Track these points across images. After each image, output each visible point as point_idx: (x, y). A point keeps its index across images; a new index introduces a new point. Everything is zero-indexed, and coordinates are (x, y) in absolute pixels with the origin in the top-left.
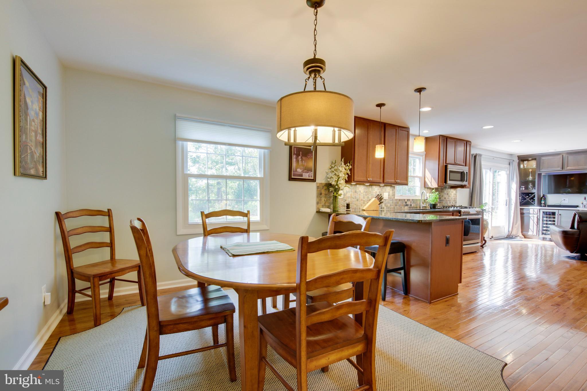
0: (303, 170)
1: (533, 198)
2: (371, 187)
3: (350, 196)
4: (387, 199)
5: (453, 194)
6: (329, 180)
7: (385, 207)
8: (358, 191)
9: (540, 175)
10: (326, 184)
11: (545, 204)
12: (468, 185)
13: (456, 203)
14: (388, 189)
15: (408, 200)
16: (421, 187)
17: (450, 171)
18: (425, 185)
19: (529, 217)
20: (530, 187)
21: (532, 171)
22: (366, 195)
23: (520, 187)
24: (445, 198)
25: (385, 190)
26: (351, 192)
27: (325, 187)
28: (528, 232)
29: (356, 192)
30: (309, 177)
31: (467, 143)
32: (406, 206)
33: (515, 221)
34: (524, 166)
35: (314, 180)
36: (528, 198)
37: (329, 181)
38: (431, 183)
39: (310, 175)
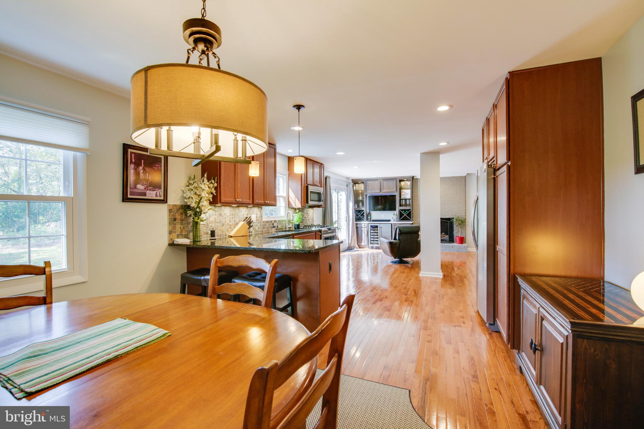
0: (147, 187)
1: (363, 215)
2: (237, 208)
3: (213, 220)
4: (255, 221)
5: (311, 213)
6: (186, 200)
7: (253, 231)
8: (222, 213)
9: (366, 195)
10: (182, 206)
11: (370, 219)
12: (323, 205)
13: (313, 221)
14: (256, 210)
15: (275, 221)
16: (285, 208)
17: (310, 191)
18: (289, 205)
19: (362, 230)
20: (360, 205)
21: (361, 193)
22: (233, 218)
23: (354, 205)
24: (305, 218)
25: (253, 212)
26: (215, 215)
27: (180, 210)
28: (362, 243)
29: (220, 215)
30: (156, 196)
31: (321, 165)
32: (273, 228)
33: (353, 234)
34: (356, 188)
35: (164, 201)
36: (359, 214)
37: (187, 202)
38: (295, 203)
39: (158, 194)
